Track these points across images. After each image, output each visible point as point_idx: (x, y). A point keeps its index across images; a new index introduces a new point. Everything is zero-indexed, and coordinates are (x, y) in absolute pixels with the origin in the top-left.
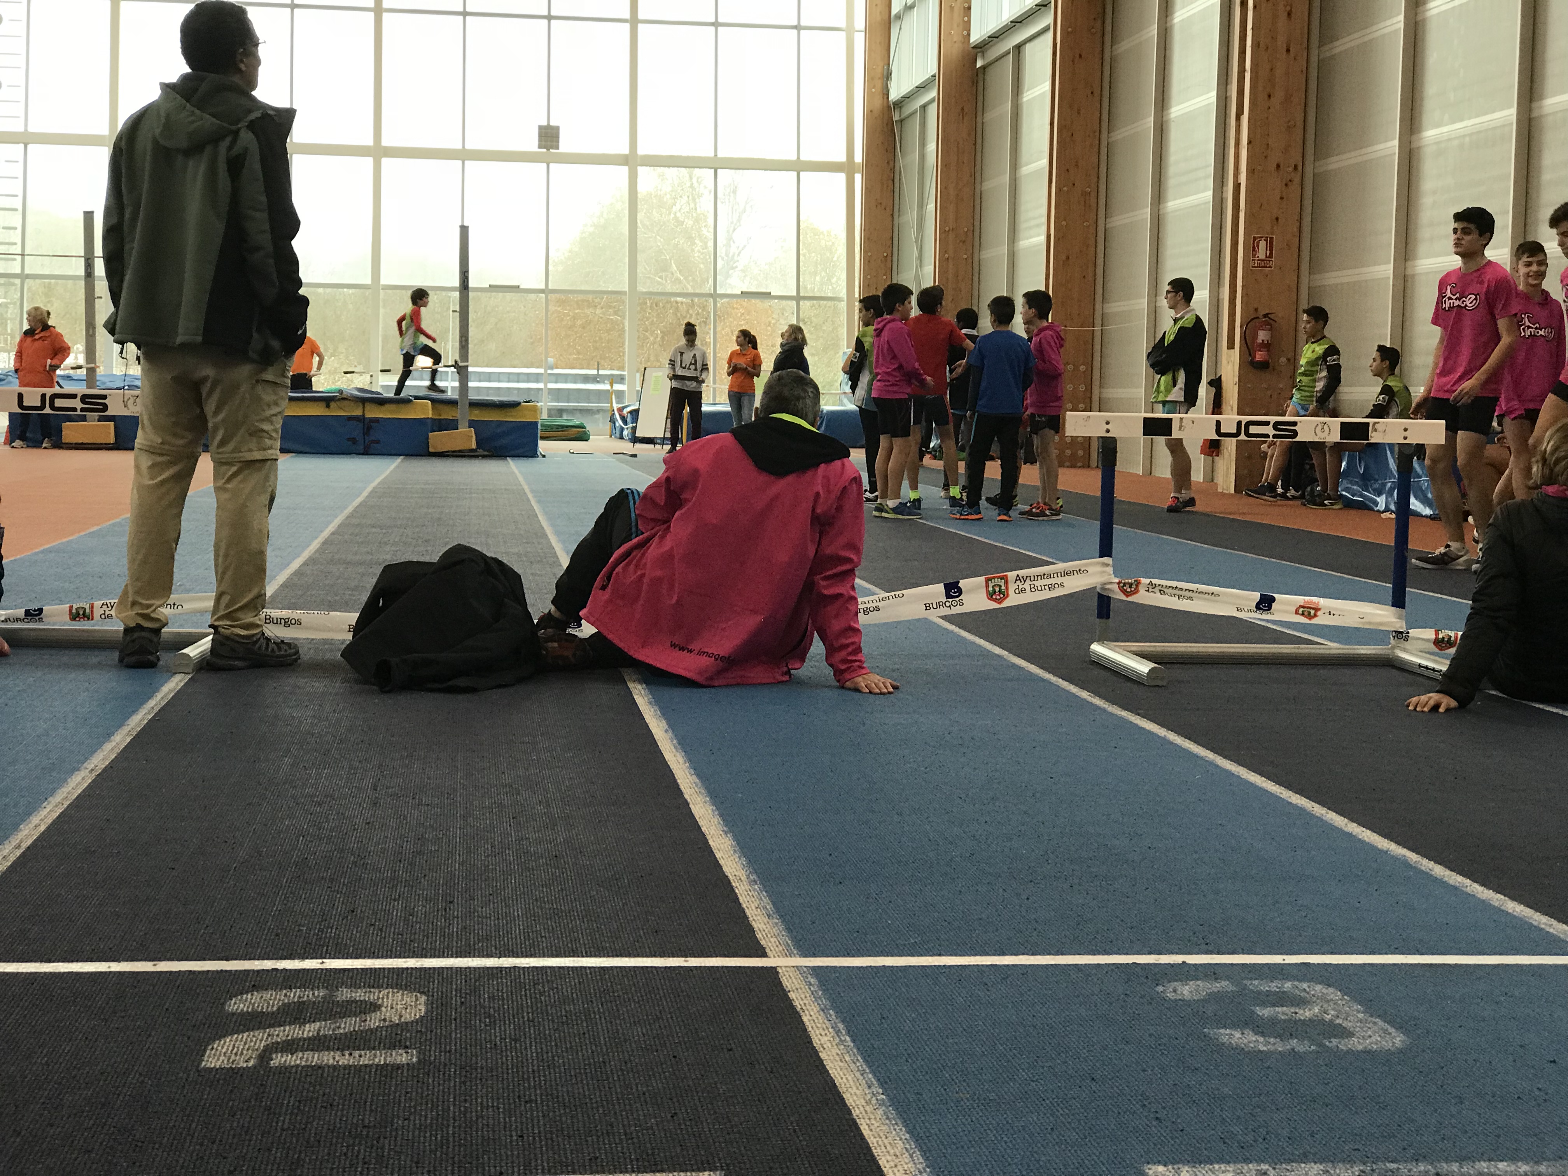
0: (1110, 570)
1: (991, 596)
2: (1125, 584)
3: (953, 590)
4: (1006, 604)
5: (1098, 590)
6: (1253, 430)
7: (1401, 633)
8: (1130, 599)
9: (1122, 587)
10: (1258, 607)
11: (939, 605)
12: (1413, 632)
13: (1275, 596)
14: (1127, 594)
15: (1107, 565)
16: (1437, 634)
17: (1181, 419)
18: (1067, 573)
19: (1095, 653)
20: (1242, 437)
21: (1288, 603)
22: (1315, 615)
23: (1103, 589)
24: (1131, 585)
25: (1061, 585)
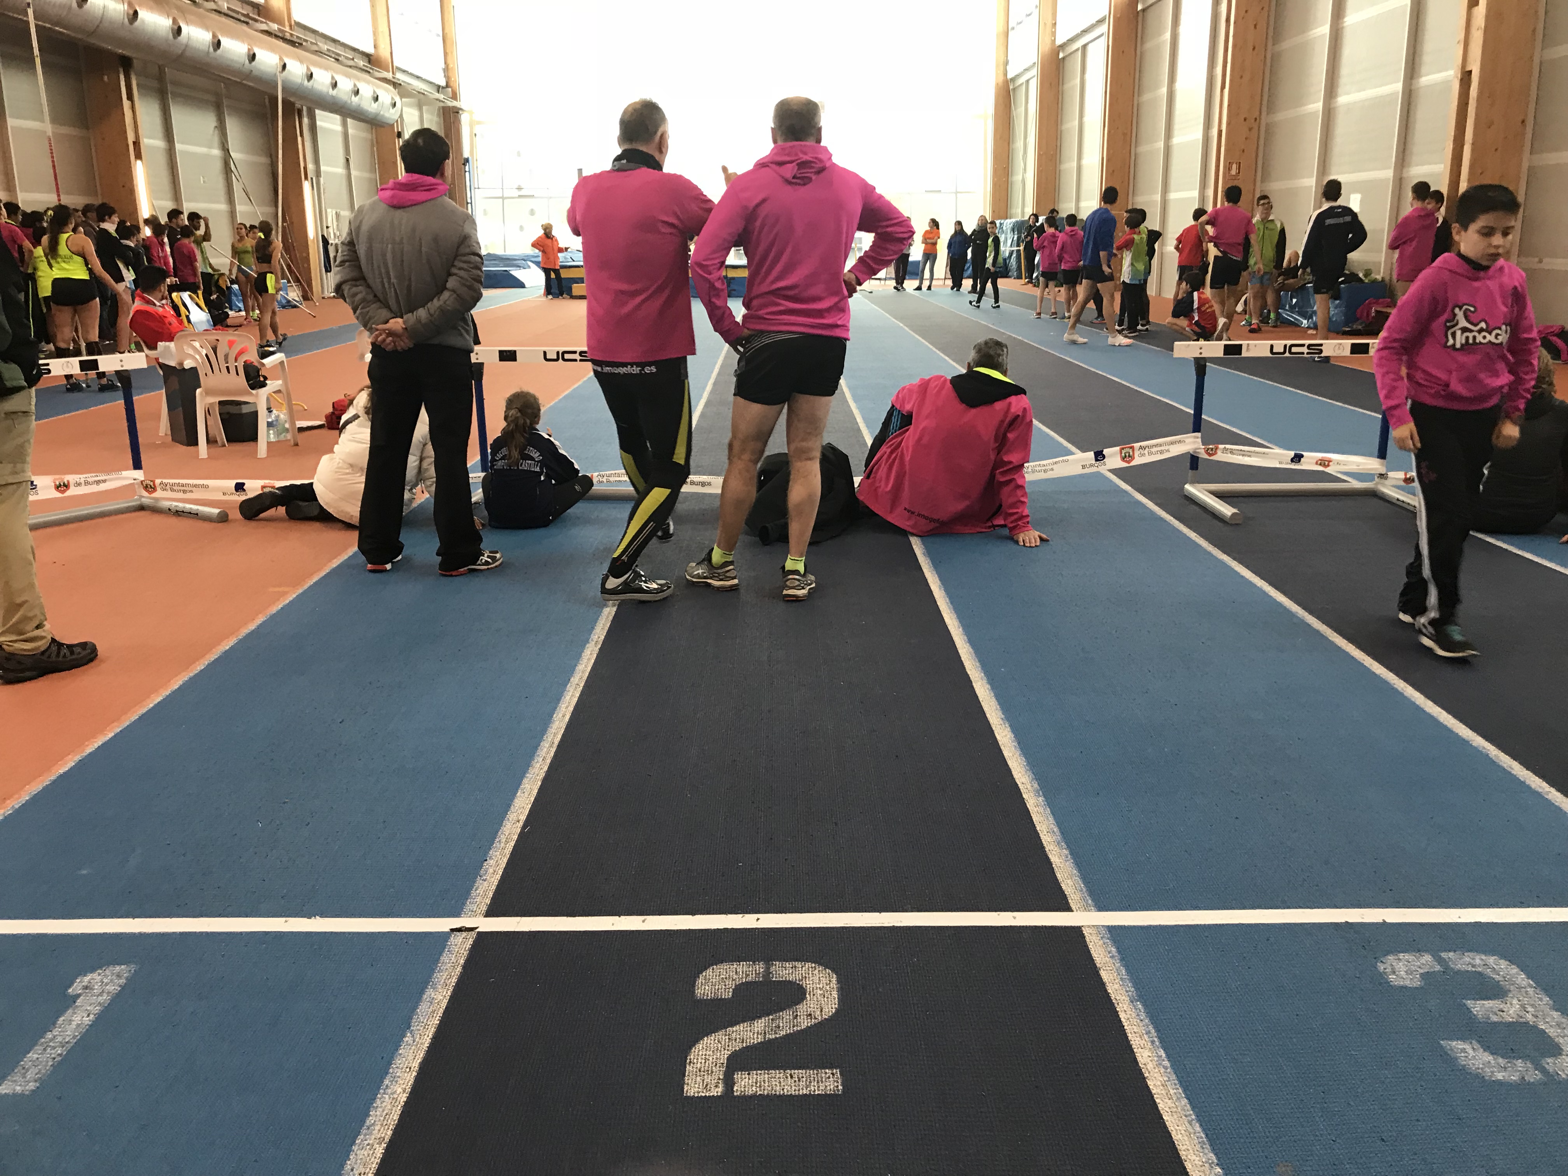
0: (1199, 440)
1: (1123, 459)
2: (1208, 449)
3: (1099, 456)
4: (1133, 463)
5: (1191, 452)
6: (1294, 350)
7: (1383, 475)
8: (1211, 458)
9: (1207, 452)
10: (1292, 460)
11: (1091, 465)
12: (1391, 474)
13: (1304, 453)
14: (1210, 455)
15: (1198, 438)
16: (1406, 475)
17: (1248, 344)
18: (1172, 443)
19: (1187, 490)
20: (1287, 354)
21: (1312, 458)
22: (1328, 465)
23: (1195, 452)
24: (1212, 449)
25: (1168, 451)
